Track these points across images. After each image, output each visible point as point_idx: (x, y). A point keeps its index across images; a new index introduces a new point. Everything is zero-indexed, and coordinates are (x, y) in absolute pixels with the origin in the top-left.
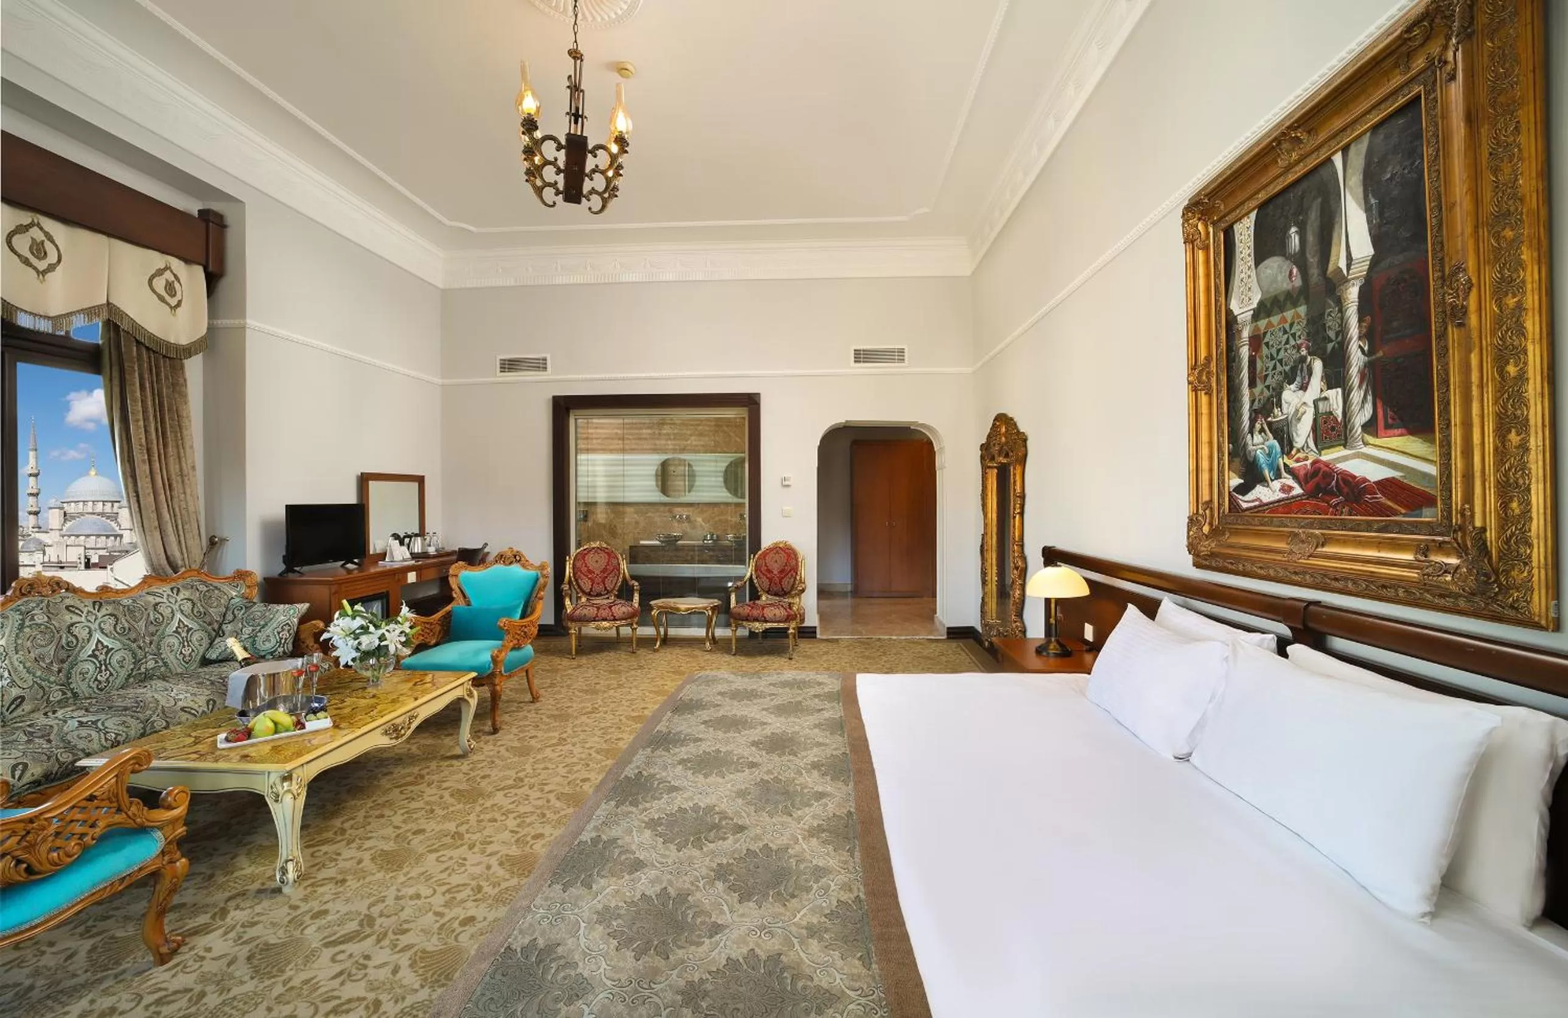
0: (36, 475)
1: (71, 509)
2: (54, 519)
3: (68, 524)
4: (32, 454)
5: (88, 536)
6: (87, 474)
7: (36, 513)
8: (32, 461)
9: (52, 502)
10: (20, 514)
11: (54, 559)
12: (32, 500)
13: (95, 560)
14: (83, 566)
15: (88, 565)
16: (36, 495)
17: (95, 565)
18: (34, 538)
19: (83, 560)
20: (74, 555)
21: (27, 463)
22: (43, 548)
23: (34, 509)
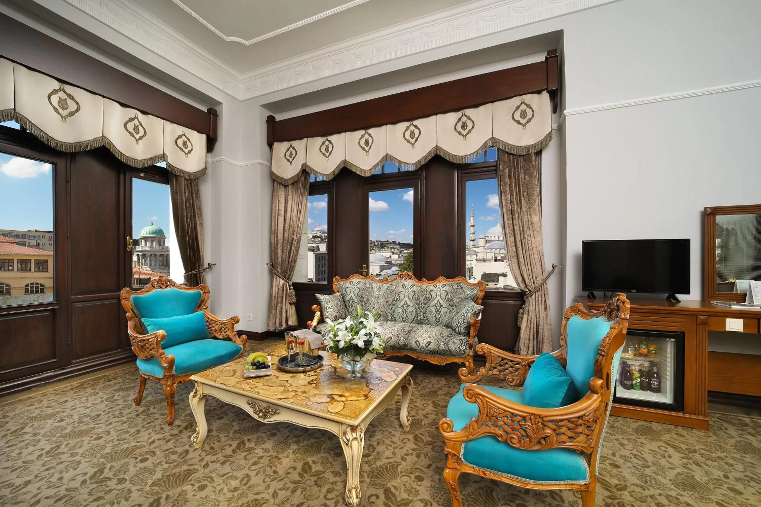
0: (473, 226)
1: (489, 239)
2: (481, 243)
3: (487, 245)
4: (472, 218)
5: (496, 249)
6: (496, 226)
7: (474, 241)
8: (472, 221)
9: (481, 236)
10: (467, 241)
11: (481, 258)
12: (472, 235)
13: (499, 258)
14: (494, 260)
15: (496, 260)
16: (474, 234)
17: (499, 260)
18: (473, 250)
19: (494, 258)
20: (490, 256)
21: (470, 221)
22: (476, 254)
23: (473, 239)
